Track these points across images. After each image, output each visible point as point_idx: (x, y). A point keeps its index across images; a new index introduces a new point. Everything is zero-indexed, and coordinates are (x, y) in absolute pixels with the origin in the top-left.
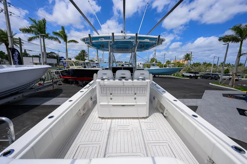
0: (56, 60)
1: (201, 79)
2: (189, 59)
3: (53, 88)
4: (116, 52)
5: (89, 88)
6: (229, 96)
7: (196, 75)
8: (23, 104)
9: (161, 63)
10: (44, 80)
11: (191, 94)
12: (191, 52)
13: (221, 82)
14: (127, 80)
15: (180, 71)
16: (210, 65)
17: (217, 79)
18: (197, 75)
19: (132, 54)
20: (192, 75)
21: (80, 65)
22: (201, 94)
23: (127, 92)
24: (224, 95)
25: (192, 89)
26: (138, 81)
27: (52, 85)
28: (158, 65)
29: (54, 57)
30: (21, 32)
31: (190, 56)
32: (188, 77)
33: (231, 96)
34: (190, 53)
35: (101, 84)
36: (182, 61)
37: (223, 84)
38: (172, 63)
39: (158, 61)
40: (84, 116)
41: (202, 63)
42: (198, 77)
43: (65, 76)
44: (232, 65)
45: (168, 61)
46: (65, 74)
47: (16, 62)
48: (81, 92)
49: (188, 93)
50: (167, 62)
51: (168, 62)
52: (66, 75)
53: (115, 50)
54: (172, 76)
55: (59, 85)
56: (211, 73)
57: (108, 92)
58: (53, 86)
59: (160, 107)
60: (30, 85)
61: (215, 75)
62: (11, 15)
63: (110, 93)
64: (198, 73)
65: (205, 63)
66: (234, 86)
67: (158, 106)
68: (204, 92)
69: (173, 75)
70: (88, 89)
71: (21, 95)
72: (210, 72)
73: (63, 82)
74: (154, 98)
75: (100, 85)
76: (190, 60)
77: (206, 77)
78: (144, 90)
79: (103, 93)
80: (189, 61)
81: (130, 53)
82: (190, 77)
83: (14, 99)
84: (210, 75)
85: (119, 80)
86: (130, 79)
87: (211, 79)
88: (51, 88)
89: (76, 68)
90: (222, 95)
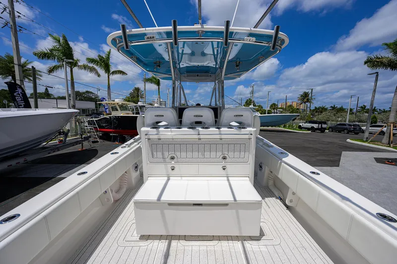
0: (93, 103)
1: (332, 133)
2: (308, 101)
3: (82, 148)
4: (186, 79)
5: (132, 146)
6: (388, 162)
7: (321, 126)
8: (23, 176)
9: (262, 107)
10: (66, 134)
11: (318, 158)
12: (312, 89)
13: (367, 138)
14: (206, 128)
15: (294, 120)
16: (342, 110)
17: (359, 133)
18: (324, 126)
19: (215, 84)
20: (316, 126)
21: (129, 110)
22: (337, 158)
23: (207, 154)
24: (379, 160)
25: (320, 150)
26: (230, 129)
27: (80, 143)
28: (258, 111)
29: (90, 100)
30: (36, 57)
31: (310, 95)
32: (308, 129)
33: (391, 162)
34: (310, 91)
35: (151, 137)
36: (295, 104)
37: (371, 141)
38: (280, 108)
39: (257, 104)
40: (117, 204)
41: (328, 106)
42: (325, 129)
43: (104, 128)
44: (380, 110)
45: (274, 104)
46: (104, 125)
47: (21, 105)
48: (113, 154)
49: (313, 157)
50: (271, 106)
51: (274, 106)
52: (106, 126)
53: (185, 76)
54: (282, 129)
55: (93, 142)
56: (347, 122)
57: (166, 154)
58: (82, 145)
59: (275, 185)
60: (41, 141)
61: (354, 125)
62: (20, 30)
63: (170, 156)
64: (325, 123)
65: (333, 108)
66: (392, 145)
67: (271, 183)
68: (340, 155)
69: (282, 126)
70: (129, 148)
71: (21, 160)
72: (345, 121)
73: (101, 138)
74: (261, 167)
75: (149, 139)
76: (310, 102)
77: (339, 129)
78: (243, 148)
79: (155, 156)
80: (308, 104)
81: (212, 81)
82: (312, 129)
83: (8, 166)
84: (345, 127)
85: (190, 128)
86: (212, 126)
87: (348, 133)
88: (78, 148)
89: (122, 115)
90: (374, 160)
